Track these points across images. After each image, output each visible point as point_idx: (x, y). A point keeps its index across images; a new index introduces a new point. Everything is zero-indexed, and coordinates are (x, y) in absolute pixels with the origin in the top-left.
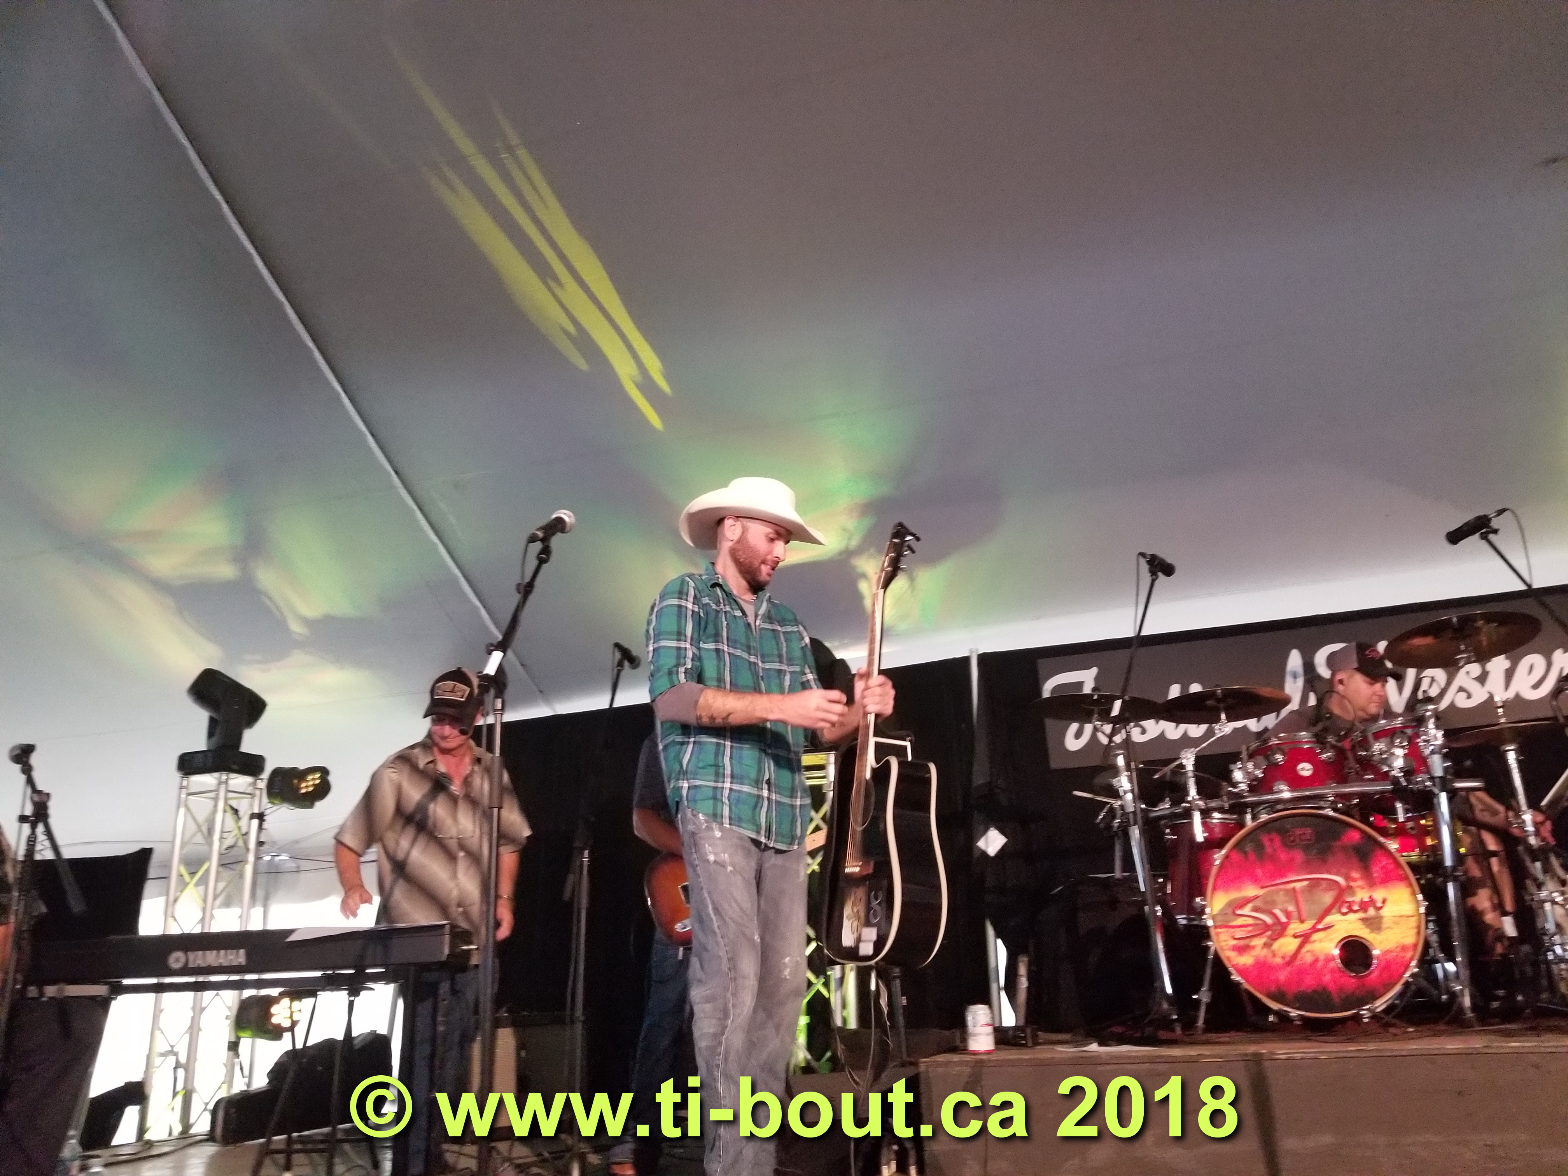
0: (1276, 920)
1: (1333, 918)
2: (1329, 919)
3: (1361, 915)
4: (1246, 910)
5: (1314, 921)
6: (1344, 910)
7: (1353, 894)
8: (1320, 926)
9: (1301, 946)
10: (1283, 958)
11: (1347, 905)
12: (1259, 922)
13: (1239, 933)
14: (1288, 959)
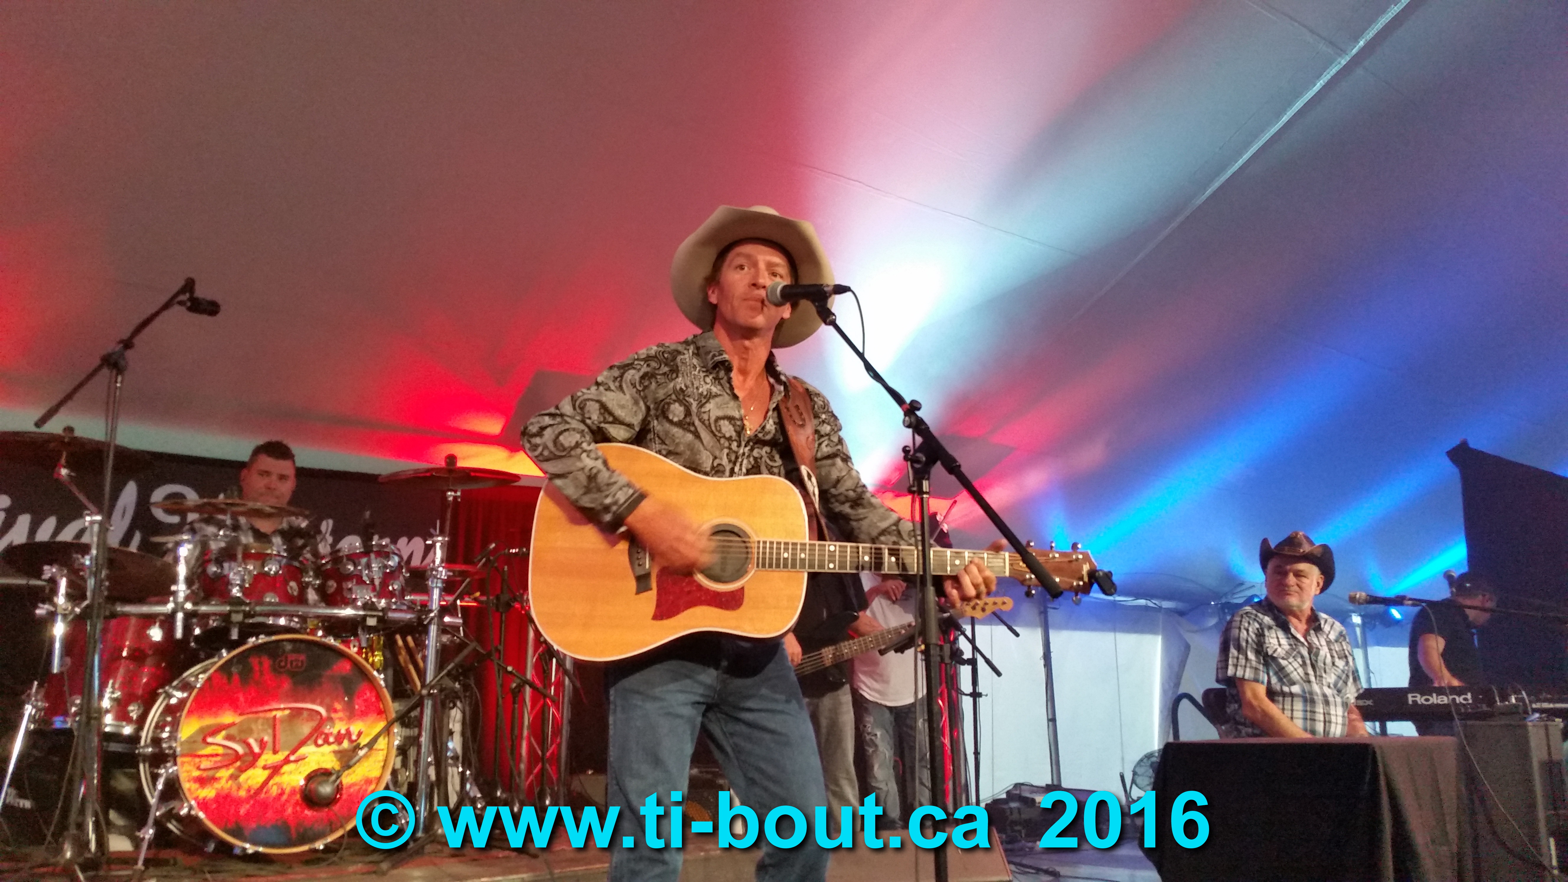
0: (247, 750)
1: (308, 750)
2: (303, 751)
3: (335, 747)
4: (219, 738)
5: (286, 753)
6: (320, 742)
7: (333, 726)
8: (292, 758)
9: (270, 778)
10: (249, 790)
11: (323, 736)
12: (230, 751)
13: (205, 764)
14: (252, 792)
